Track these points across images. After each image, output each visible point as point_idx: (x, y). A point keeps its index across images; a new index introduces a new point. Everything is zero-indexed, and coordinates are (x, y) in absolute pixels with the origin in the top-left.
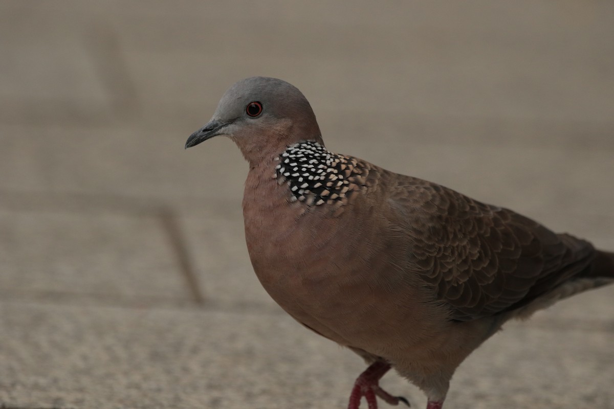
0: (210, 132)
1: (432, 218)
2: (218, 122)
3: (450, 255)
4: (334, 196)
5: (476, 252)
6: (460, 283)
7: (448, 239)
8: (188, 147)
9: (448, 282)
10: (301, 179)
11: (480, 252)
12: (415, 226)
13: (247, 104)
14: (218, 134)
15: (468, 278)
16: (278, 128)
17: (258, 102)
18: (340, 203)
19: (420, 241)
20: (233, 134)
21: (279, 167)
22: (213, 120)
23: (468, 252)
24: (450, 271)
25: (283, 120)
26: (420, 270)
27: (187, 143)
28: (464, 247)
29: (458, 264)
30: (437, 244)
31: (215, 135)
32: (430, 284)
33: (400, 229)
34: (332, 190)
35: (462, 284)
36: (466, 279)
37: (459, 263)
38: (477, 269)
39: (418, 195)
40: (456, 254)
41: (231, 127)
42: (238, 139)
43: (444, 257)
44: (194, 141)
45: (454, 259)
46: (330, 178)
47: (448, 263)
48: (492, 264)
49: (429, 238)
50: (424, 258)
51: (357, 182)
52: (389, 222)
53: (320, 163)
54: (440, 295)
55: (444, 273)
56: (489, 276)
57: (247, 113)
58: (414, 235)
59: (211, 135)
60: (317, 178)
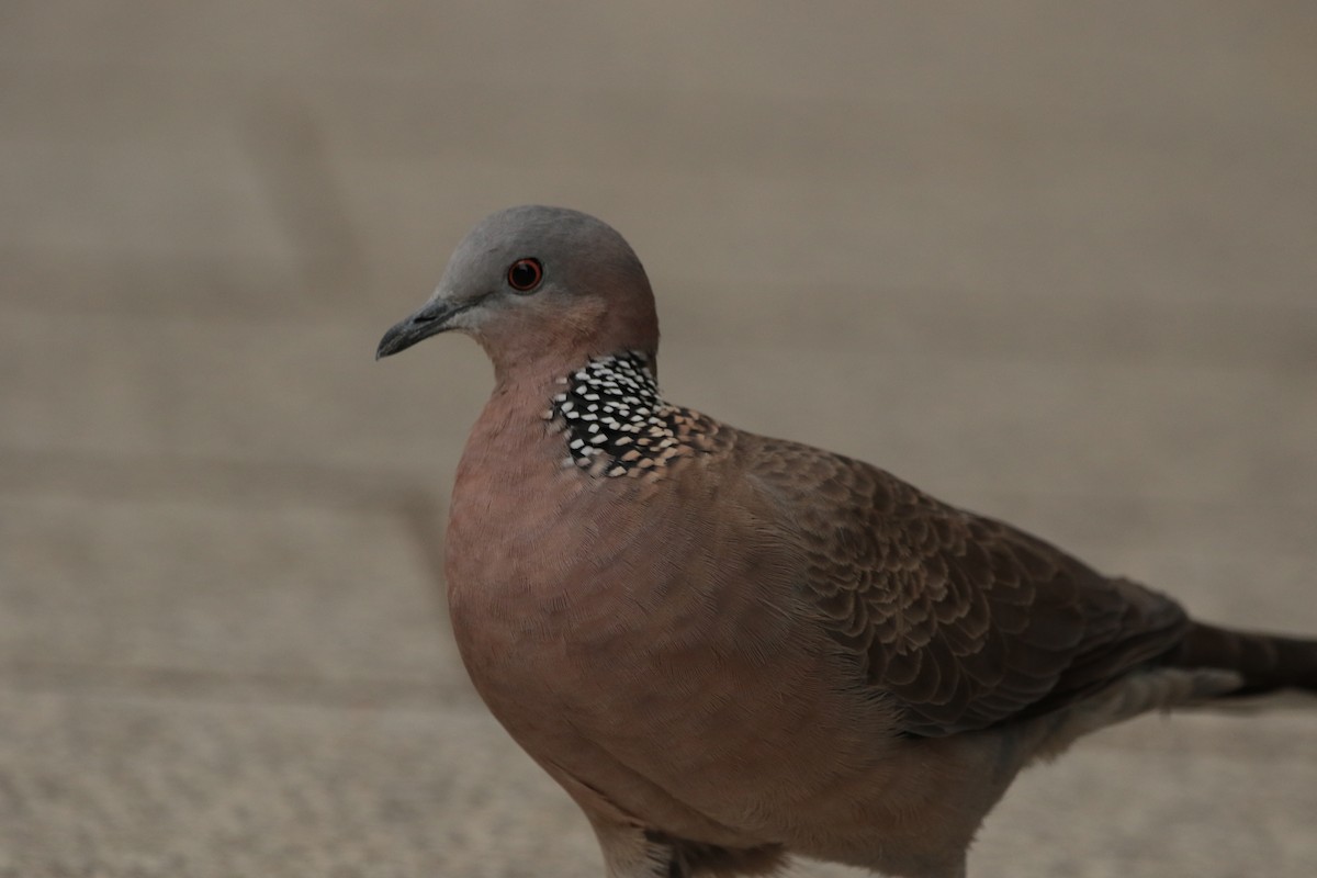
0: (430, 323)
1: (841, 512)
2: (447, 303)
3: (887, 589)
4: (646, 462)
5: (941, 585)
6: (914, 649)
7: (879, 556)
8: (383, 355)
9: (889, 647)
10: (594, 428)
11: (948, 587)
12: (807, 527)
13: (510, 262)
14: (448, 329)
15: (928, 640)
16: (577, 316)
17: (534, 260)
18: (653, 476)
19: (821, 558)
20: (480, 327)
21: (562, 397)
22: (435, 297)
23: (923, 584)
24: (890, 623)
25: (587, 299)
26: (824, 619)
27: (381, 347)
28: (915, 575)
29: (904, 610)
30: (856, 566)
31: (442, 330)
32: (851, 651)
33: (775, 532)
34: (645, 452)
35: (917, 652)
36: (925, 642)
37: (906, 607)
38: (947, 622)
39: (807, 468)
40: (900, 587)
41: (475, 312)
42: (488, 339)
43: (874, 592)
44: (396, 343)
45: (895, 597)
46: (651, 431)
47: (883, 606)
48: (976, 613)
49: (839, 553)
50: (831, 594)
51: (693, 445)
52: (752, 516)
53: (643, 405)
54: (873, 675)
55: (877, 626)
56: (973, 637)
57: (510, 283)
58: (806, 546)
59: (431, 331)
60: (626, 427)
